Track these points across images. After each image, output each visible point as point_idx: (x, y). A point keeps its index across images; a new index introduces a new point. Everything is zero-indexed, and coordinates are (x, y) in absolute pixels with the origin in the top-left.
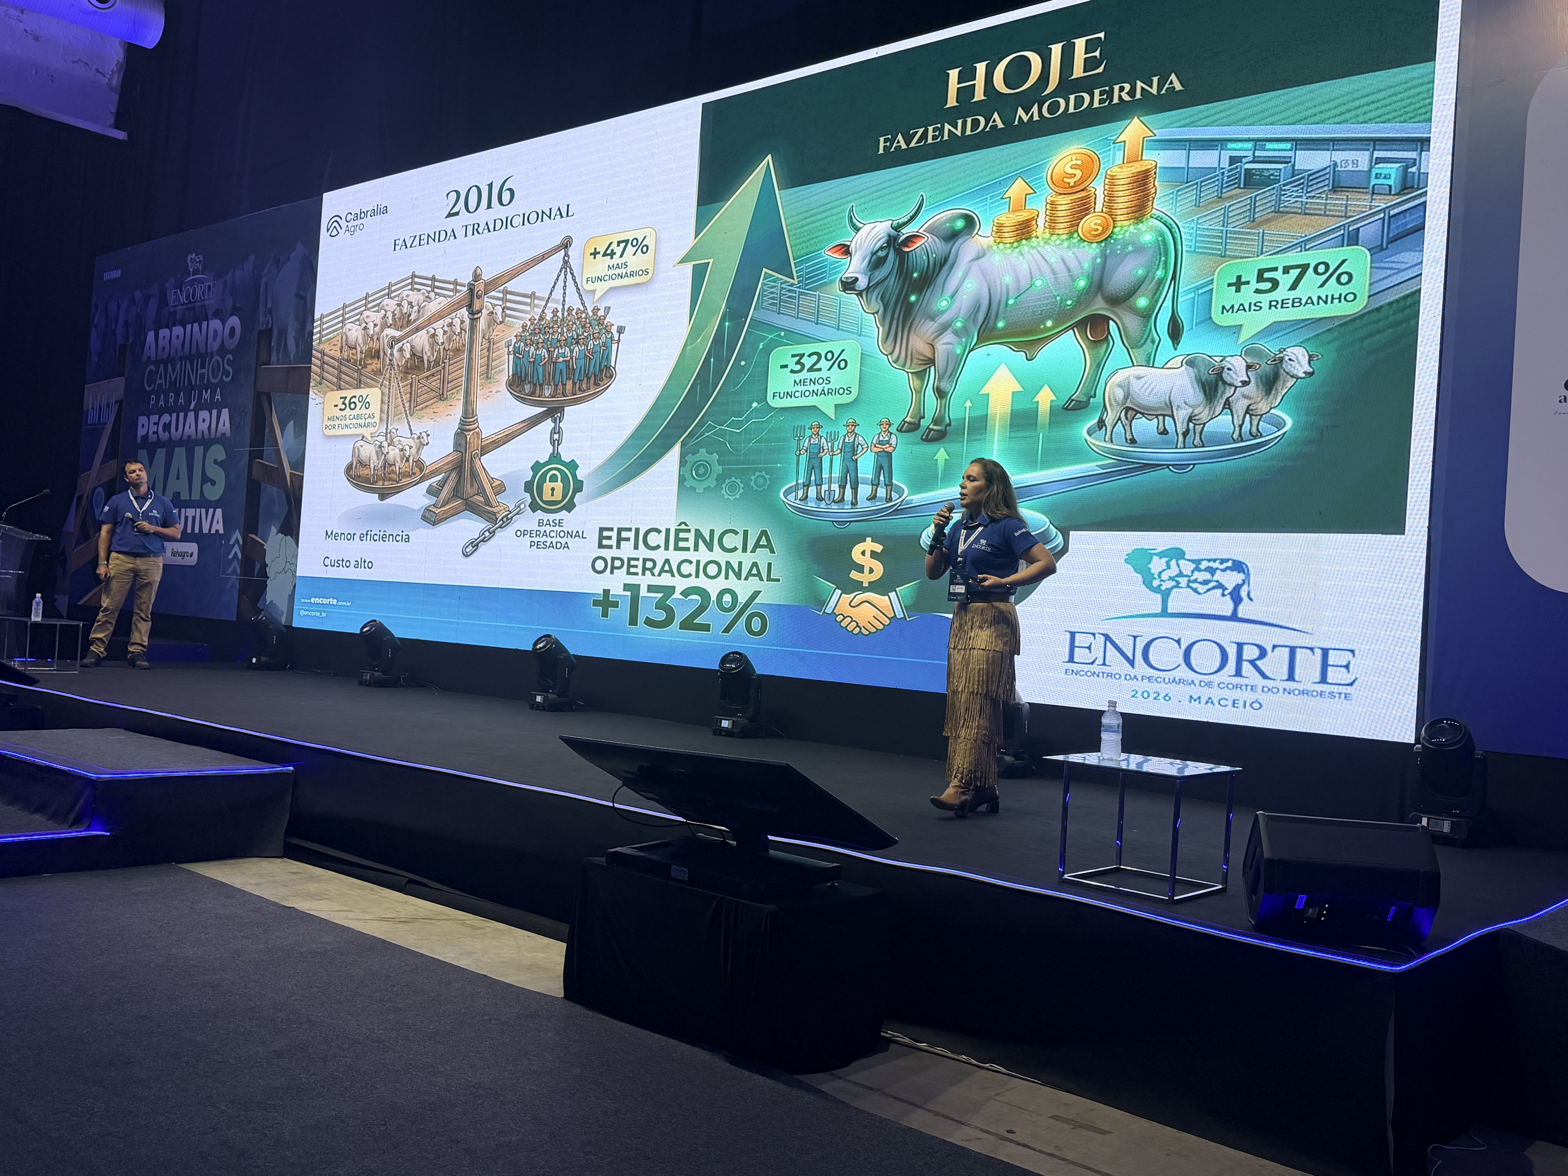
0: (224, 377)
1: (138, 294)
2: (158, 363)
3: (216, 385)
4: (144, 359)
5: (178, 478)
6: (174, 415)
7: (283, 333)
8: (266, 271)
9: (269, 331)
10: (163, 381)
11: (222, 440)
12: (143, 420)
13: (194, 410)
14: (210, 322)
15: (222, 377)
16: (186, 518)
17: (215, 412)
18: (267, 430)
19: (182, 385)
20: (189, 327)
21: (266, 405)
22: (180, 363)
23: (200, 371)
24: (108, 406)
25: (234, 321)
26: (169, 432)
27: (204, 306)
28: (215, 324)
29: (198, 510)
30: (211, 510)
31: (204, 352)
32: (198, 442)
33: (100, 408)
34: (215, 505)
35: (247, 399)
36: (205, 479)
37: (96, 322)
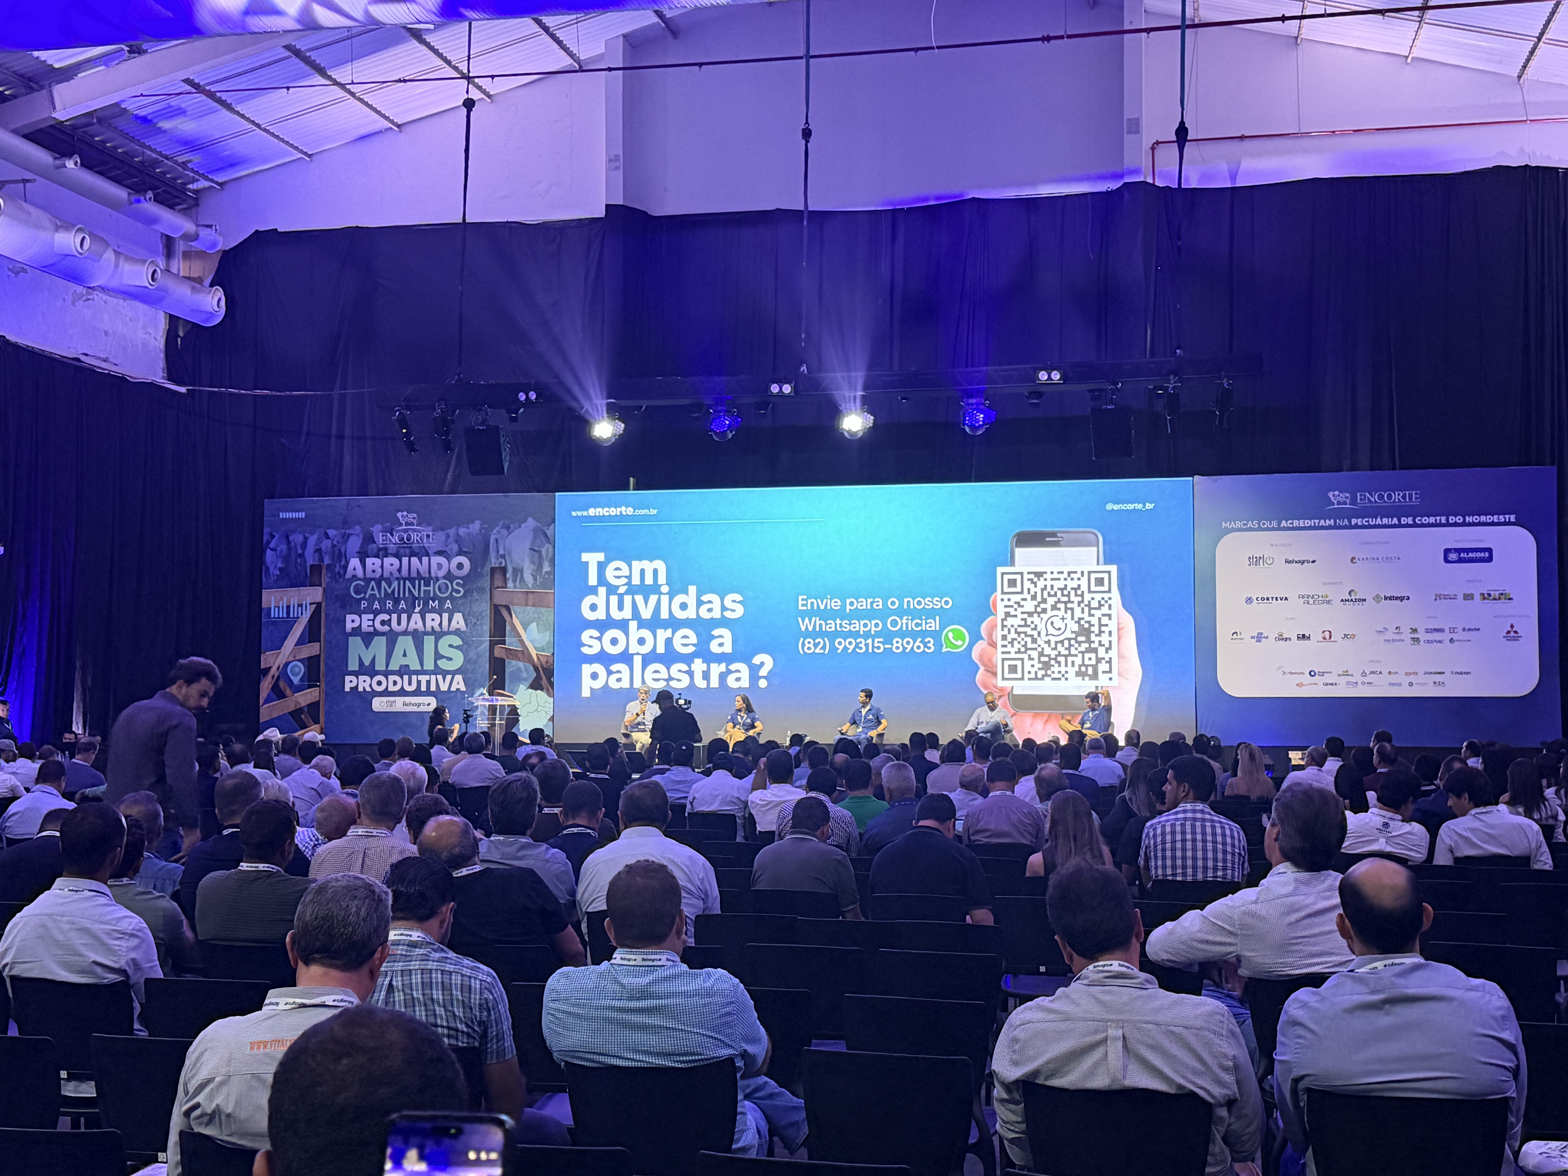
0: (454, 594)
1: (332, 532)
2: (367, 581)
3: (446, 598)
4: (348, 575)
5: (405, 655)
6: (394, 617)
7: (518, 572)
8: (495, 531)
9: (504, 570)
10: (376, 592)
11: (457, 632)
12: (349, 617)
13: (420, 612)
14: (432, 558)
15: (451, 593)
16: (419, 682)
17: (445, 616)
18: (508, 628)
19: (402, 595)
20: (405, 560)
21: (505, 613)
22: (396, 582)
23: (423, 588)
24: (300, 605)
25: (463, 559)
26: (390, 626)
27: (424, 547)
28: (436, 560)
29: (433, 677)
30: (449, 677)
31: (427, 575)
32: (426, 633)
33: (288, 607)
34: (454, 673)
35: (484, 608)
36: (438, 656)
37: (272, 545)
